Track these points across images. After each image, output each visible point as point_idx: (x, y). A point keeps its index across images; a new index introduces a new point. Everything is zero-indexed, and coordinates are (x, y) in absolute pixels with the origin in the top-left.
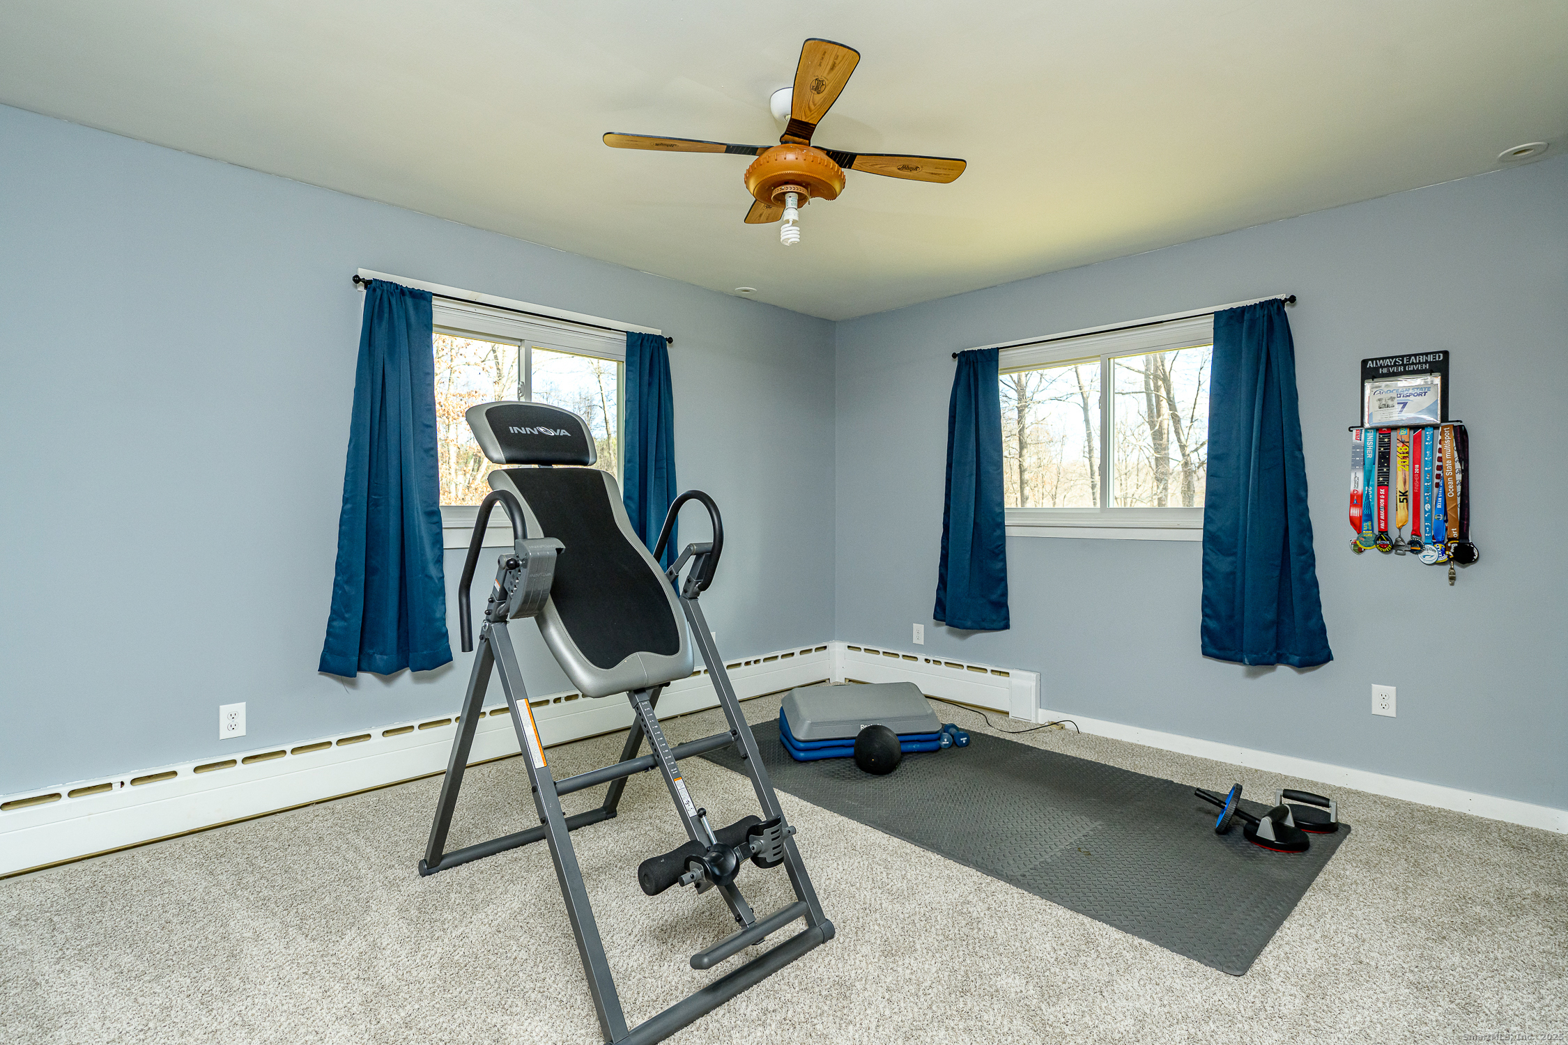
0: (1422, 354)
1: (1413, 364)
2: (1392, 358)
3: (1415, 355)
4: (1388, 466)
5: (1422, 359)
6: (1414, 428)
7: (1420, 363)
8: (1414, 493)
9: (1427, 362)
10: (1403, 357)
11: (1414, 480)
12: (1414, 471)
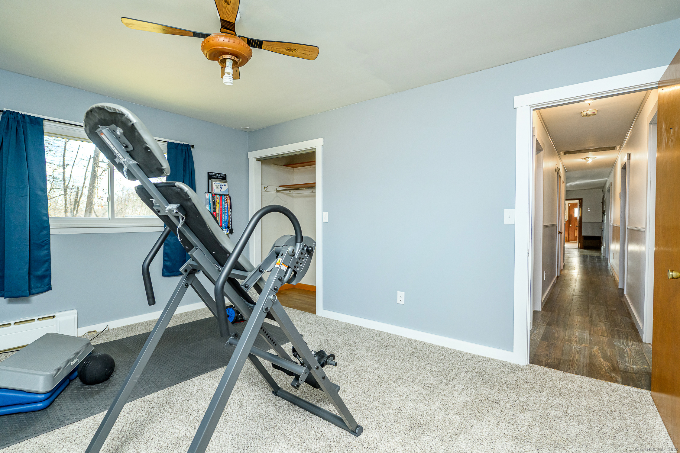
0: (221, 174)
1: (219, 176)
2: (215, 173)
3: (220, 174)
4: (215, 206)
5: (221, 175)
6: (220, 195)
7: (220, 176)
8: (220, 214)
9: (222, 176)
10: (217, 173)
11: (220, 210)
12: (220, 208)
